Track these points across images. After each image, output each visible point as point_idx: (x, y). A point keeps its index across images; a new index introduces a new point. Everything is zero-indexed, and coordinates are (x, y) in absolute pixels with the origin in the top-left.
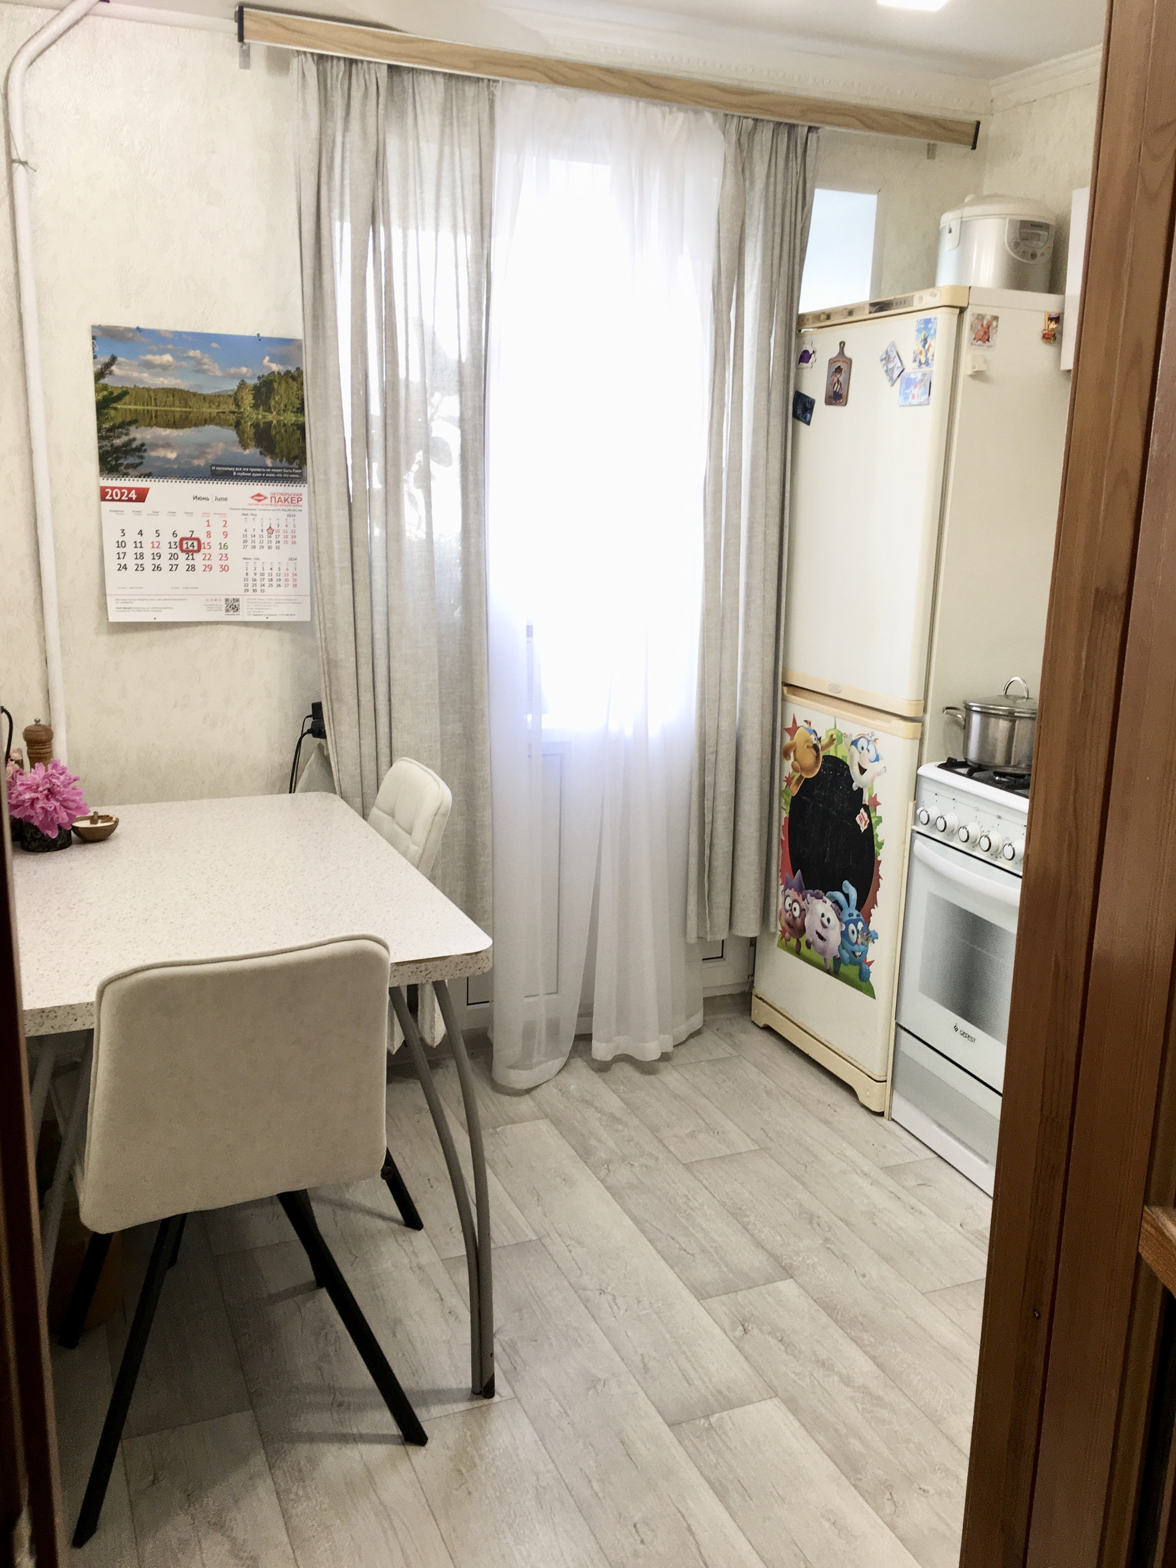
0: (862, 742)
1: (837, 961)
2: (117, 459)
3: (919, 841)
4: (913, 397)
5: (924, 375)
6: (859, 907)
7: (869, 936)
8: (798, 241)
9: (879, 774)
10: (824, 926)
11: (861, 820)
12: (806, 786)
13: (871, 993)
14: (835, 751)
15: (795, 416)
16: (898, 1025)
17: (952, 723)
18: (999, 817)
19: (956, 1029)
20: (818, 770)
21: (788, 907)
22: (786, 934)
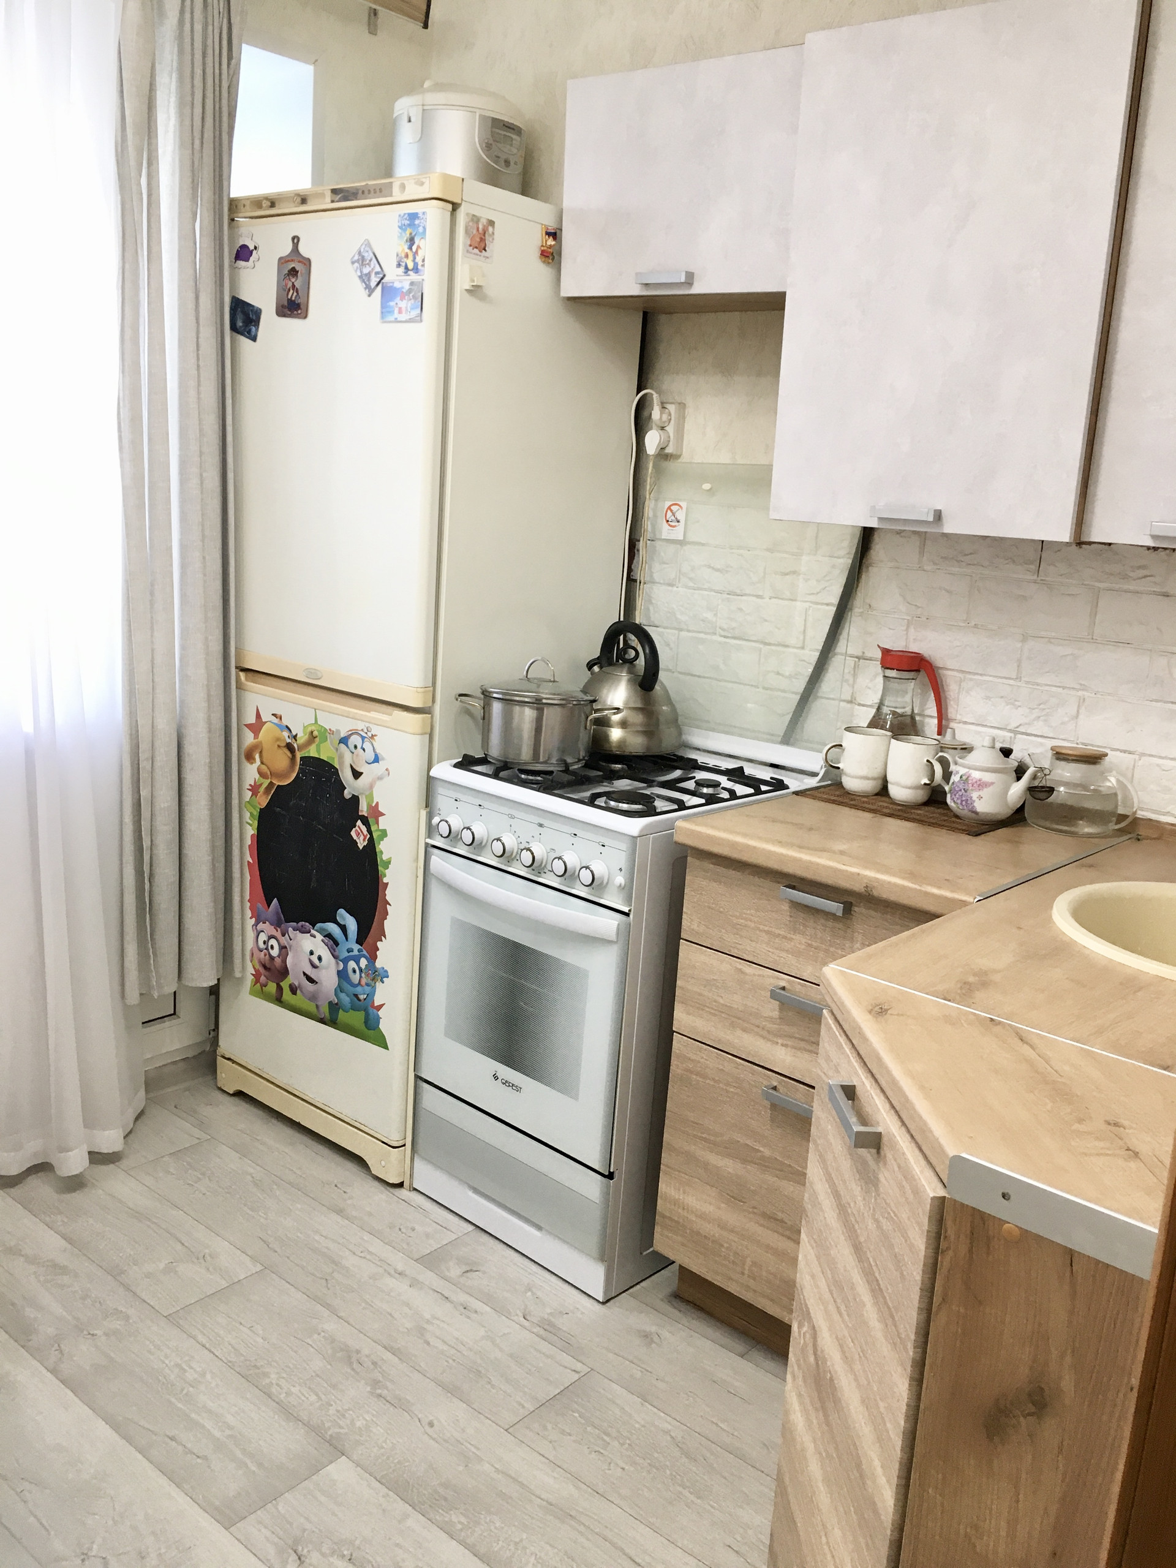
0: (355, 740)
1: (334, 1007)
3: (437, 858)
4: (400, 312)
5: (412, 284)
6: (360, 941)
7: (377, 975)
8: (225, 102)
9: (380, 778)
10: (314, 966)
11: (358, 835)
12: (280, 795)
13: (382, 1043)
14: (318, 751)
15: (234, 328)
16: (418, 1078)
17: (468, 712)
18: (541, 825)
19: (496, 1078)
20: (295, 775)
21: (261, 945)
22: (263, 979)
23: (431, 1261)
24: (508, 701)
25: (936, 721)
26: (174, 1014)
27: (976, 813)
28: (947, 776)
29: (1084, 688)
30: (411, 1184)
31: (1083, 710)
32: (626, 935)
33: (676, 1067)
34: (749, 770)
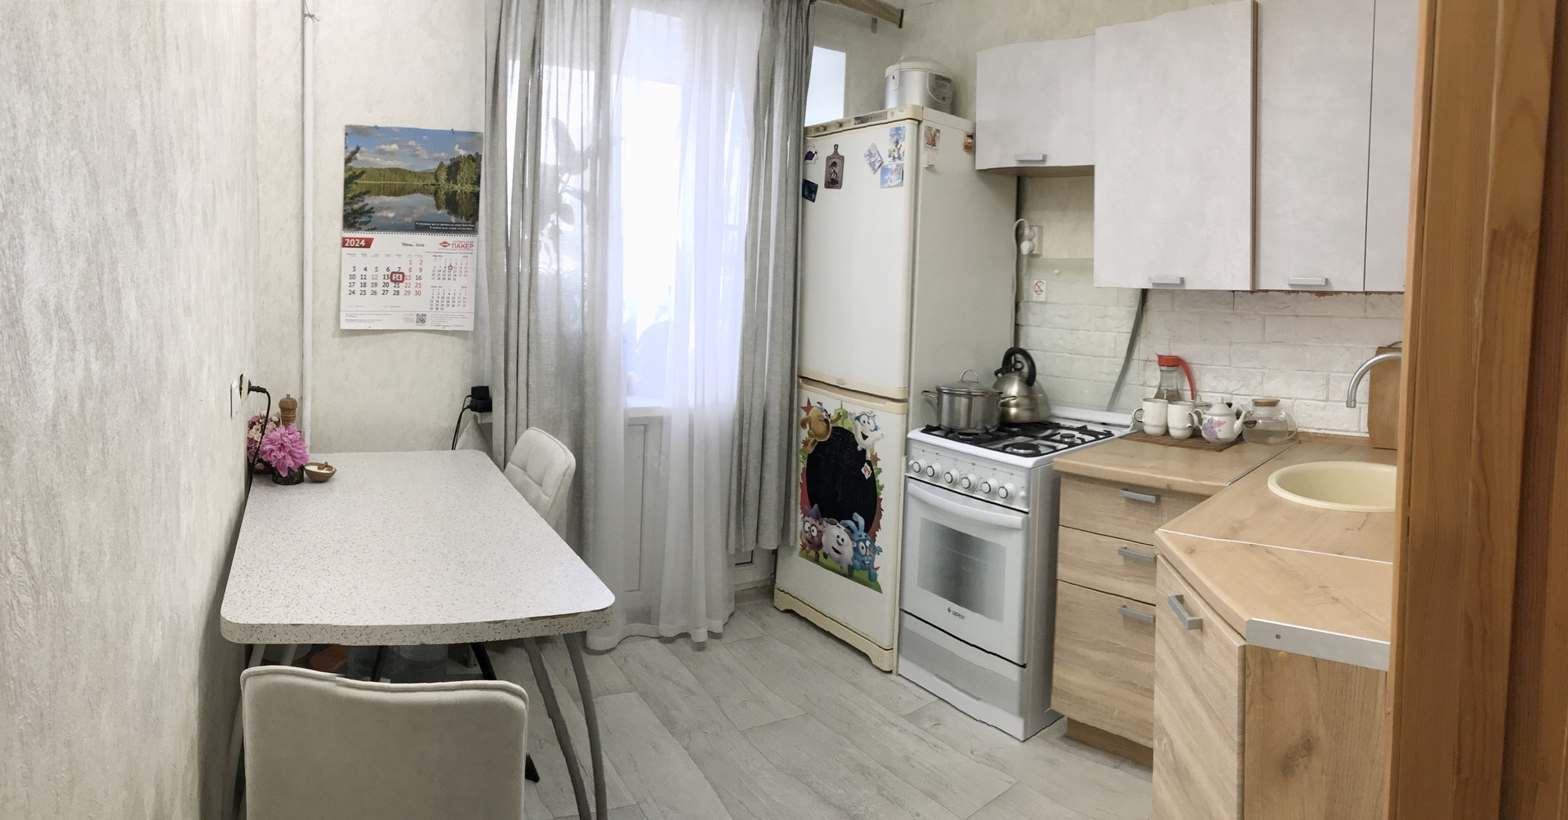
0: (864, 418)
1: (851, 568)
2: (354, 218)
3: (912, 485)
4: (891, 182)
5: (897, 166)
6: (866, 530)
7: (876, 550)
9: (878, 439)
10: (840, 544)
11: (865, 471)
12: (820, 447)
13: (878, 589)
14: (843, 423)
15: (803, 196)
16: (901, 610)
17: (929, 401)
18: (973, 464)
19: (949, 610)
20: (828, 437)
21: (807, 529)
22: (807, 548)
23: (913, 717)
24: (952, 394)
25: (1190, 393)
26: (751, 562)
27: (1218, 439)
28: (1200, 421)
29: (1264, 367)
30: (897, 672)
31: (1264, 379)
32: (1027, 525)
33: (1060, 600)
34: (1090, 427)
